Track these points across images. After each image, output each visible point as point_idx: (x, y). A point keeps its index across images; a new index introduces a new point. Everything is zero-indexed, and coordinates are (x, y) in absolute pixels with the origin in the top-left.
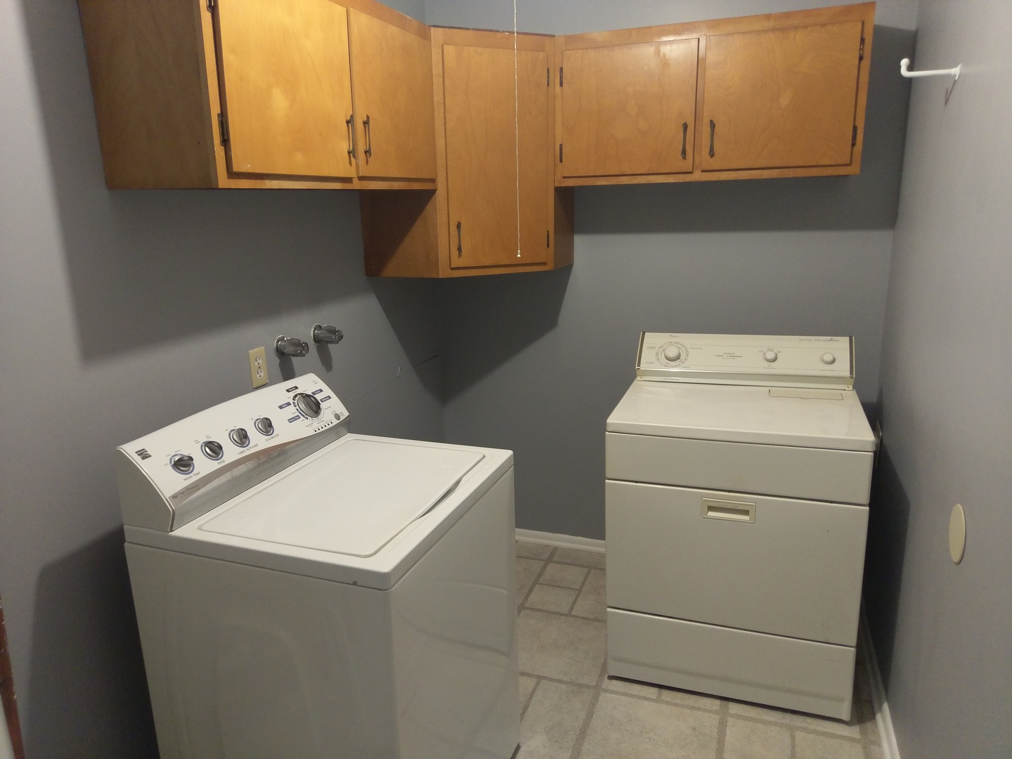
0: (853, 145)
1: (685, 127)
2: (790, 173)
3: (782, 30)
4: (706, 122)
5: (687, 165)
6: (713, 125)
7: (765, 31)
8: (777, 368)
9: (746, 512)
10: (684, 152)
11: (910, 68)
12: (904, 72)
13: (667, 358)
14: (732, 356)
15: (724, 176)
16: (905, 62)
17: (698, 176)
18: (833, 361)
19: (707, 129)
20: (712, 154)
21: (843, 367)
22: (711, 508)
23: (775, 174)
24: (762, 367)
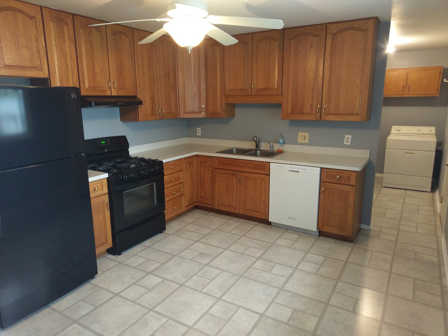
0: (438, 90)
1: (404, 87)
2: (425, 96)
3: (424, 70)
4: (408, 86)
5: (404, 93)
6: (409, 86)
7: (421, 70)
8: (420, 132)
9: (413, 154)
10: (403, 91)
11: (446, 80)
12: (445, 81)
13: (397, 130)
14: (411, 130)
15: (411, 96)
16: (445, 79)
17: (405, 96)
18: (432, 131)
19: (408, 88)
20: (409, 92)
21: (433, 132)
22: (406, 153)
23: (421, 96)
24: (417, 132)
